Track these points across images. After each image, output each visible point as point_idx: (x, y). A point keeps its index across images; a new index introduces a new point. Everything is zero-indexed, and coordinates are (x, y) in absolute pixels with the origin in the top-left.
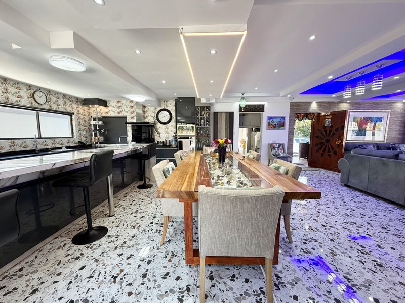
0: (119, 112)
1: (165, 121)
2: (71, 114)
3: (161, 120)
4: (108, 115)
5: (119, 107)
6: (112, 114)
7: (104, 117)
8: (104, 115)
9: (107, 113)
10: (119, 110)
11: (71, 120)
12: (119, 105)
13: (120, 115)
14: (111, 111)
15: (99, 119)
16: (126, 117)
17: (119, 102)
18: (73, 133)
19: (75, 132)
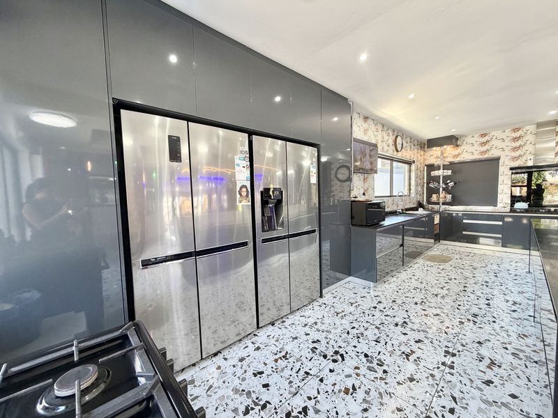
0: (484, 153)
2: (409, 163)
4: (457, 160)
5: (483, 144)
6: (466, 157)
7: (452, 163)
8: (450, 159)
9: (456, 156)
10: (484, 148)
12: (484, 139)
13: (487, 156)
14: (468, 152)
15: (445, 167)
16: (498, 159)
17: (483, 135)
18: (410, 189)
19: (413, 188)
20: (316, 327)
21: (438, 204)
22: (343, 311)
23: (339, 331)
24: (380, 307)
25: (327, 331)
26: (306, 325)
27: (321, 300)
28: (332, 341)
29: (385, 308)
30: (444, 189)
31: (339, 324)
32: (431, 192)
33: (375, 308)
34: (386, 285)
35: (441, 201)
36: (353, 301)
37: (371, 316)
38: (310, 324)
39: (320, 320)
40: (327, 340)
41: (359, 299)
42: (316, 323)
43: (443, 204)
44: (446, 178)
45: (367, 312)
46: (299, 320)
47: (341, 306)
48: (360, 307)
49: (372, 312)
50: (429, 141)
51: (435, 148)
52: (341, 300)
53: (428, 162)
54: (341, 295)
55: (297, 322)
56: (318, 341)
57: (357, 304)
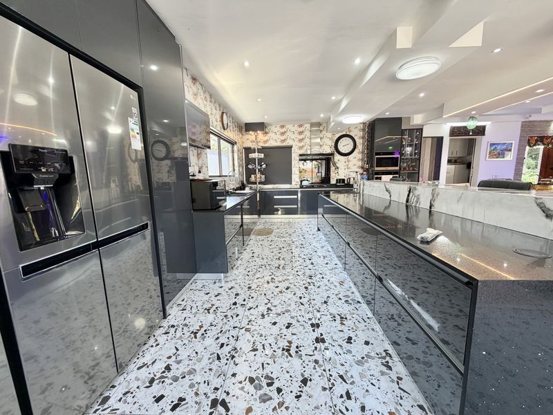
0: (283, 141)
1: (347, 152)
2: (233, 143)
3: (341, 151)
4: (266, 145)
5: (283, 134)
6: (272, 143)
8: (262, 144)
9: (266, 142)
10: (283, 138)
11: (233, 152)
12: (283, 130)
13: (285, 144)
14: (273, 139)
15: (260, 151)
16: (291, 147)
17: (282, 127)
18: (234, 170)
19: (236, 168)
20: (170, 375)
21: (255, 183)
22: (201, 327)
23: (205, 361)
24: (239, 300)
25: (190, 373)
26: (152, 381)
27: (165, 323)
28: (202, 385)
29: (244, 300)
30: (259, 171)
31: (202, 349)
32: (250, 173)
33: (235, 304)
34: (235, 271)
35: (258, 180)
36: (208, 306)
37: (234, 316)
38: (158, 375)
39: (174, 358)
40: (195, 389)
41: (214, 300)
42: (168, 368)
43: (260, 183)
44: (260, 160)
45: (229, 314)
46: (137, 379)
47: (196, 319)
48: (220, 310)
49: (235, 311)
50: (246, 124)
51: (251, 132)
52: (194, 310)
53: (245, 145)
54: (191, 303)
55: (134, 385)
56: (181, 399)
57: (214, 307)
